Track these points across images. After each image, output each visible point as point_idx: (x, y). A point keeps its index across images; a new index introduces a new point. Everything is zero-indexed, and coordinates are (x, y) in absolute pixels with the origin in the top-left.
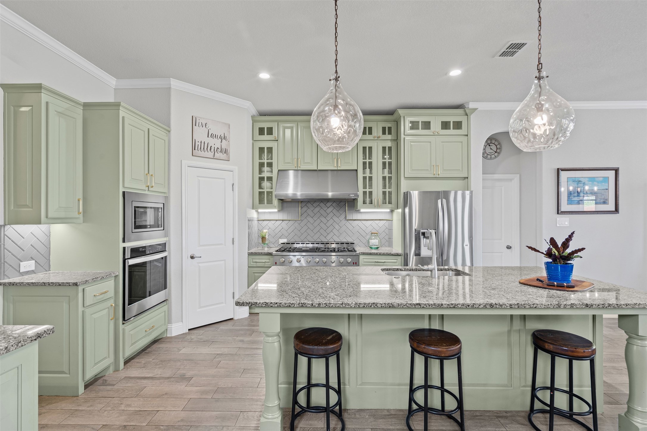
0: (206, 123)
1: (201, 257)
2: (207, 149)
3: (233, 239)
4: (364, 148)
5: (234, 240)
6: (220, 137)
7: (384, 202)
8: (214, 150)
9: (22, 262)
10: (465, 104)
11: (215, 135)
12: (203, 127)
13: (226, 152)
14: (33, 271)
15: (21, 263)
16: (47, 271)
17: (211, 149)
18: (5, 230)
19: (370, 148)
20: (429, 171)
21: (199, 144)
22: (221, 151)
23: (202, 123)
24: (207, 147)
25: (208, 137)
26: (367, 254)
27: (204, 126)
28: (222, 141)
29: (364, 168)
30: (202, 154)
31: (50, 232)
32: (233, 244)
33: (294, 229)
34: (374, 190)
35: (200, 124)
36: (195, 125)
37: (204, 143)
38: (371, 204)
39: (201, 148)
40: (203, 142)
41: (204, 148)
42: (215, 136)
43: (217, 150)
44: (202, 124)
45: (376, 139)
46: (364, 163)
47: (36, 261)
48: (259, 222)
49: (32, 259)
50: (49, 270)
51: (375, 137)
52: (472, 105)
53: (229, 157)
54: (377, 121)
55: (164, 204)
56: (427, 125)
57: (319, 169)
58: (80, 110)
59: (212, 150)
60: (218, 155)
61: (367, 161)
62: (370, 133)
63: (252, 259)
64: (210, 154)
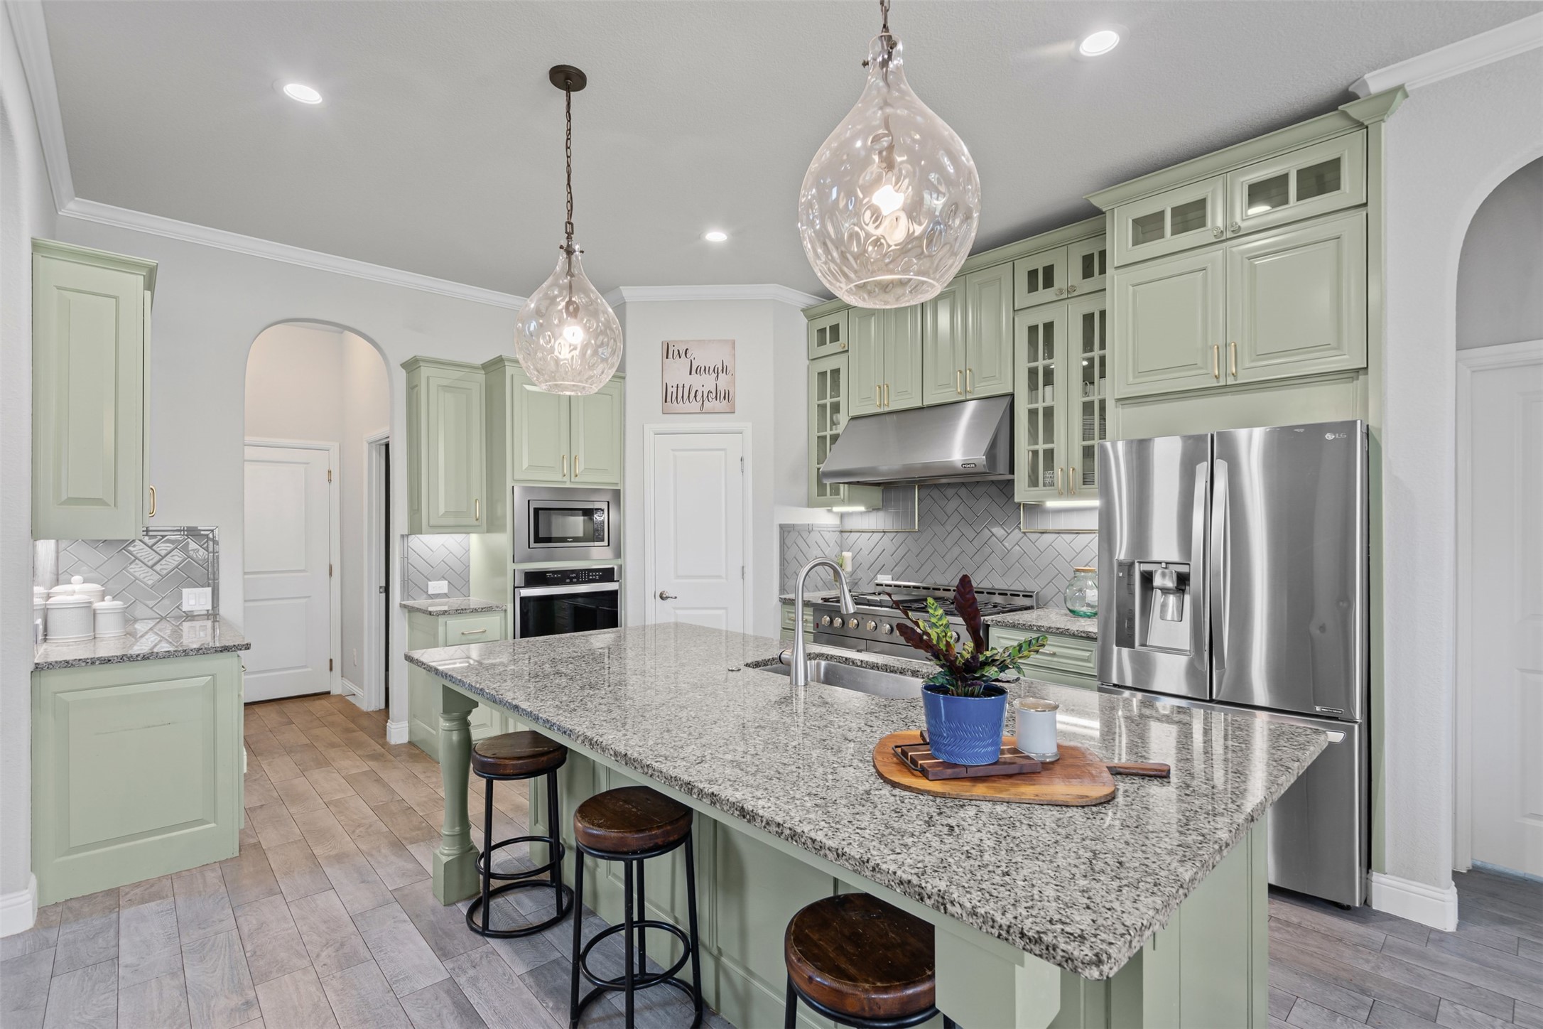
0: (687, 349)
1: (676, 598)
2: (689, 396)
3: (743, 567)
4: (1033, 330)
5: (746, 569)
6: (714, 370)
7: (1087, 480)
8: (703, 396)
9: (430, 581)
10: (1350, 89)
11: (705, 367)
12: (680, 357)
13: (727, 396)
14: (445, 594)
15: (429, 583)
16: (465, 596)
17: (695, 396)
18: (409, 541)
19: (1049, 327)
20: (1201, 368)
21: (674, 390)
22: (716, 397)
23: (678, 350)
24: (689, 394)
25: (690, 374)
26: (1006, 626)
27: (683, 356)
28: (718, 376)
29: (1033, 386)
30: (680, 407)
31: (469, 545)
32: (743, 578)
33: (906, 553)
34: (1059, 446)
35: (676, 353)
36: (667, 358)
37: (683, 387)
38: (1051, 486)
39: (677, 397)
40: (681, 386)
41: (683, 397)
42: (705, 370)
43: (708, 396)
44: (679, 353)
45: (1065, 296)
46: (1033, 373)
47: (449, 582)
48: (843, 534)
49: (444, 578)
50: (469, 596)
51: (1061, 291)
52: (1376, 83)
53: (733, 406)
54: (1066, 244)
55: (608, 502)
56: (1191, 216)
57: (926, 403)
58: (481, 376)
59: (699, 397)
60: (711, 405)
61: (1040, 364)
62: (1049, 283)
63: (788, 612)
64: (695, 406)
